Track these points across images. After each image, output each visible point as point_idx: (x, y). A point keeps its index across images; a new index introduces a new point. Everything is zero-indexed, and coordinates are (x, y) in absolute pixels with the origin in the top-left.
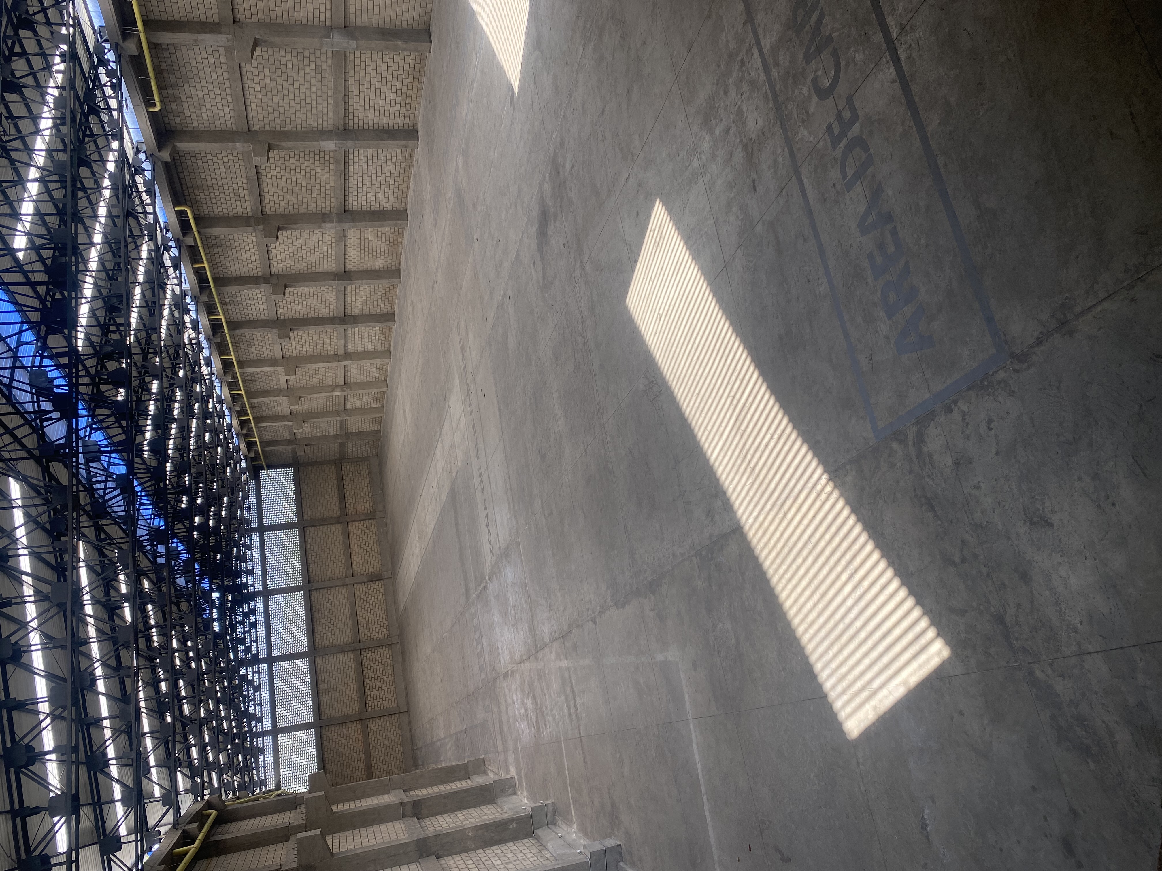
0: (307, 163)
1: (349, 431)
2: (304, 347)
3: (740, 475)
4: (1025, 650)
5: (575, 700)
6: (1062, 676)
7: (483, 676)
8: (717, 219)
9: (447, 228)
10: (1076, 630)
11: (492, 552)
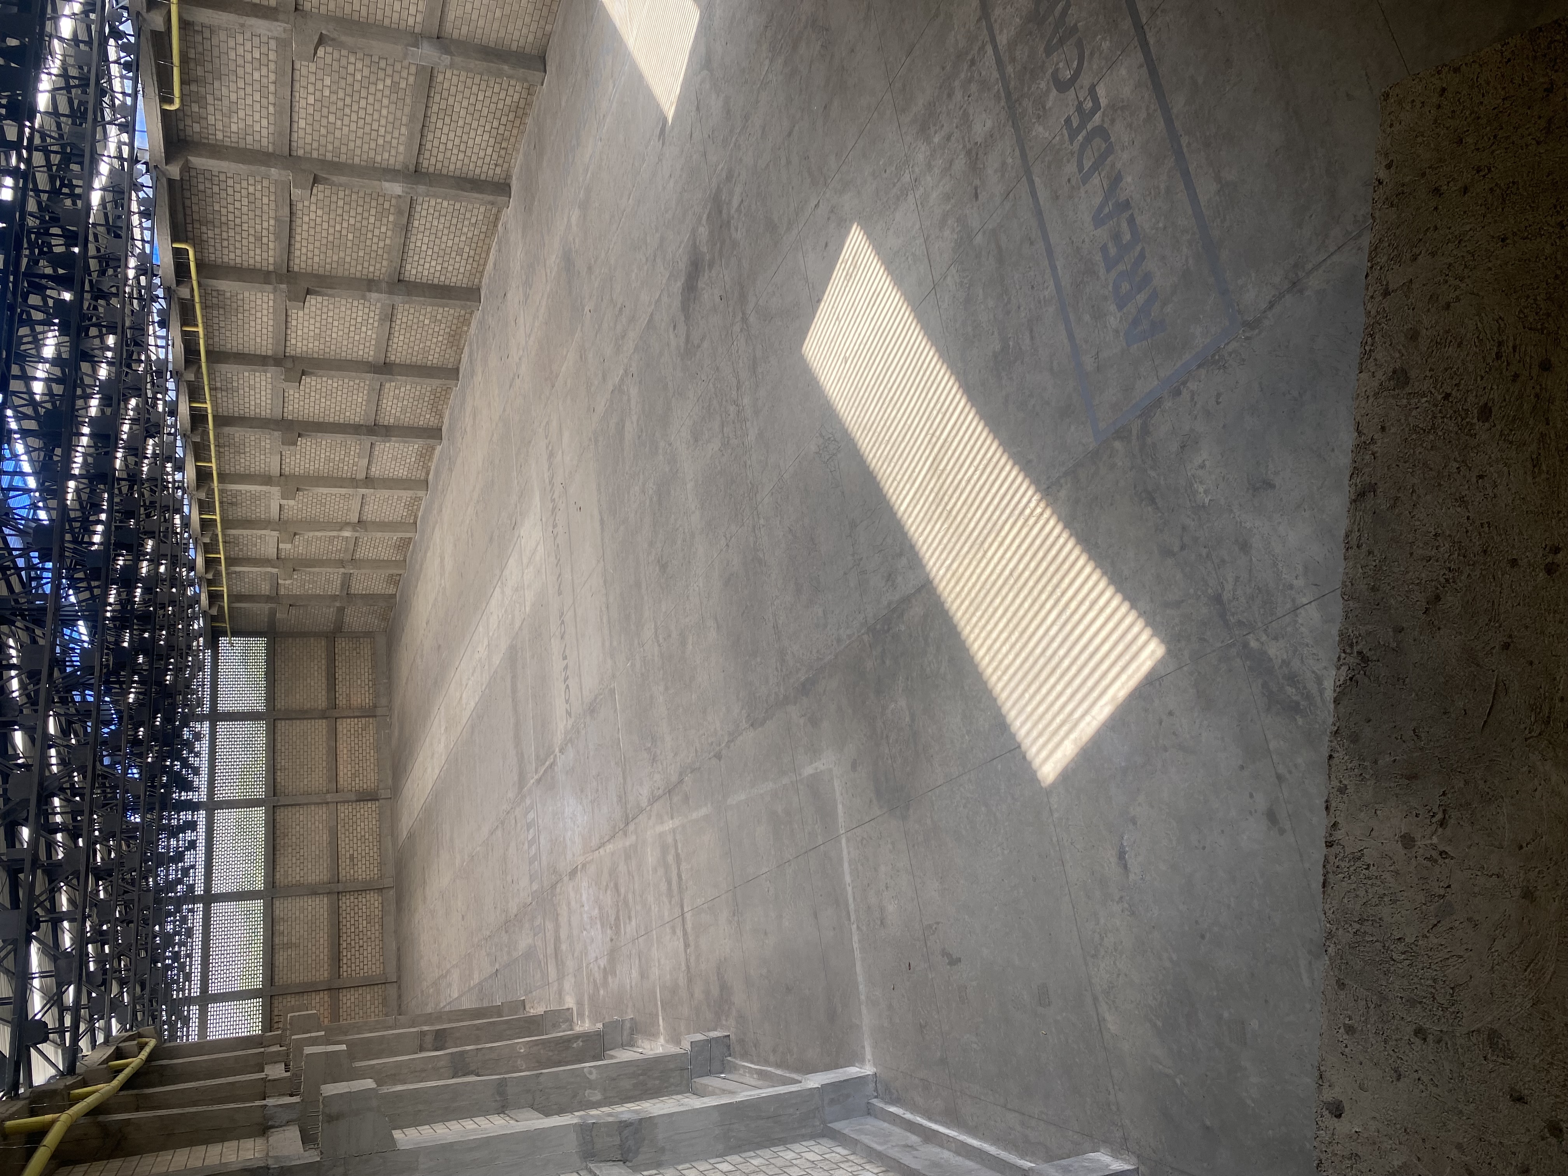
0: (360, 210)
1: (352, 592)
2: (312, 464)
3: (932, 522)
4: (1240, 623)
5: (679, 869)
6: (1276, 638)
7: (535, 886)
8: (928, 236)
9: (544, 303)
10: (1291, 587)
11: (569, 713)
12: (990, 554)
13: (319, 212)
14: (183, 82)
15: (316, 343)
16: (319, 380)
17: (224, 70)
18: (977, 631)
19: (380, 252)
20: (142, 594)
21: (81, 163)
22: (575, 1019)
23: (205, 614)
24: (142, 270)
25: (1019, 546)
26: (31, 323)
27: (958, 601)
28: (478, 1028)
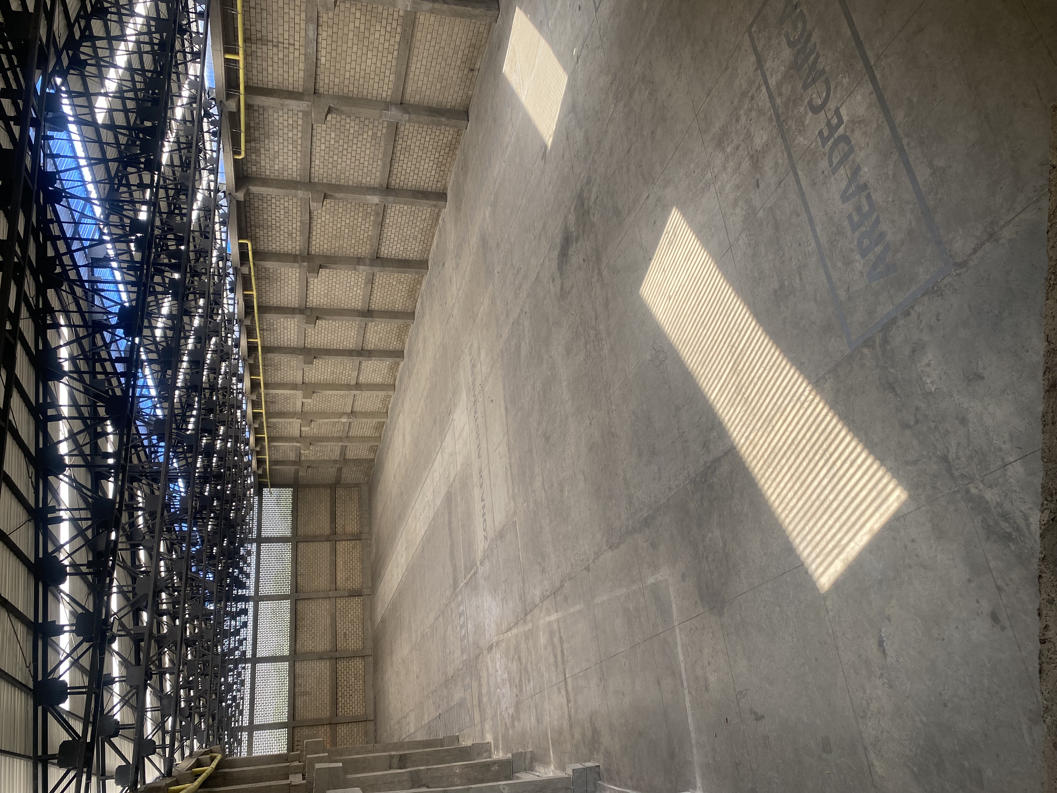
0: (352, 214)
1: (347, 458)
2: (322, 375)
3: (735, 406)
4: (963, 476)
5: (562, 647)
6: (991, 487)
7: (465, 657)
8: (725, 213)
9: (468, 269)
10: (1000, 450)
11: (486, 538)
12: (777, 428)
13: (328, 217)
14: (246, 142)
15: (326, 299)
16: (327, 322)
17: (271, 132)
18: (769, 482)
19: (365, 240)
20: (217, 462)
21: (186, 195)
22: (493, 750)
23: (254, 472)
24: (221, 258)
25: (798, 423)
26: (155, 293)
27: (755, 461)
28: (428, 754)
